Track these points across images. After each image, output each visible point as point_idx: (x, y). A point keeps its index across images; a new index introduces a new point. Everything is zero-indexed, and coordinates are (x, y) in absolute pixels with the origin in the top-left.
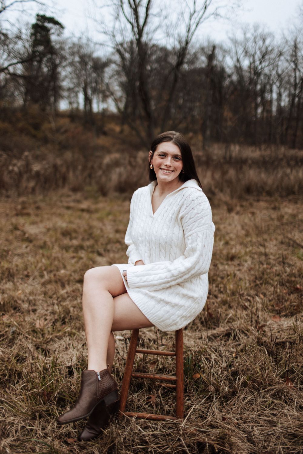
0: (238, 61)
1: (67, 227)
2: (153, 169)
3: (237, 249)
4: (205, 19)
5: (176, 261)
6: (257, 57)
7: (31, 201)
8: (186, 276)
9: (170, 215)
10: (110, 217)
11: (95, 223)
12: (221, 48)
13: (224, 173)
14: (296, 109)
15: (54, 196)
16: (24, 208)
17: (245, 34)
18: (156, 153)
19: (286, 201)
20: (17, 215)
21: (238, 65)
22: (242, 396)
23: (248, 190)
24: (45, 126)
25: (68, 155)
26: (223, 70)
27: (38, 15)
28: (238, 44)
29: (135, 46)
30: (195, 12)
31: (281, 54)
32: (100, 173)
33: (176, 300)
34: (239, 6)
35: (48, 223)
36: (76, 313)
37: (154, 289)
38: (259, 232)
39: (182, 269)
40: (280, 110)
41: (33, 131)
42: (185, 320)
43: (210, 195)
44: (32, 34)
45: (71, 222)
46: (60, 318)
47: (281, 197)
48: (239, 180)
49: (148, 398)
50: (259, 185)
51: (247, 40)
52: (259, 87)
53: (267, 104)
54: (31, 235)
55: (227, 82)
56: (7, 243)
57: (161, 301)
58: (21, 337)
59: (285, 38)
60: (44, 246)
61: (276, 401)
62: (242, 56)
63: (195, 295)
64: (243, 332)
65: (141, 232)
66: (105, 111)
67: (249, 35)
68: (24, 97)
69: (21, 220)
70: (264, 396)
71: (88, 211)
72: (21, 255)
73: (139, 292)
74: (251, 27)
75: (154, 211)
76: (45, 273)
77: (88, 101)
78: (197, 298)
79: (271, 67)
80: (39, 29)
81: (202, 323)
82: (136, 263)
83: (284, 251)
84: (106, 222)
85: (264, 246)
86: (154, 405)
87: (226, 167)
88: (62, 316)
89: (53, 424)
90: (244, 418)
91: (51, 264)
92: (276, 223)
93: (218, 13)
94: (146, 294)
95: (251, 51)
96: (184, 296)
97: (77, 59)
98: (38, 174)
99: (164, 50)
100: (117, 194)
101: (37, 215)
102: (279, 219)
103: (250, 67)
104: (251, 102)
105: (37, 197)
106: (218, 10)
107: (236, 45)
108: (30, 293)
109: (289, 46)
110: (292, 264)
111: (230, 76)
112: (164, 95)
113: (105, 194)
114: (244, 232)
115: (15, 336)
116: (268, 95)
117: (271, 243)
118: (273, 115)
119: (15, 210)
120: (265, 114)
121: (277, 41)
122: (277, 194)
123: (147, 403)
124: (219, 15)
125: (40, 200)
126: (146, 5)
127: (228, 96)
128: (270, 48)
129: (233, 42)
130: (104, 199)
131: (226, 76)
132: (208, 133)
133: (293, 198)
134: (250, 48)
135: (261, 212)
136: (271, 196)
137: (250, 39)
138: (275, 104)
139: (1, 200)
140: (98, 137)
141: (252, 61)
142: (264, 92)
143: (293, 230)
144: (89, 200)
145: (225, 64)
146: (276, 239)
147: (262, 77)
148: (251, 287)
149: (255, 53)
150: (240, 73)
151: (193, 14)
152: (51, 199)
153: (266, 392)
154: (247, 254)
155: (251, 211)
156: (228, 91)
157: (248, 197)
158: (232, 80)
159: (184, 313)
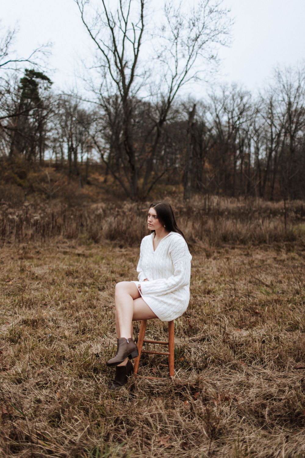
0: (217, 116)
1: (68, 268)
3: (213, 286)
4: (186, 81)
5: (169, 279)
6: (235, 114)
7: (31, 247)
8: (176, 287)
10: (104, 261)
11: (92, 265)
12: (201, 104)
13: (204, 223)
14: (273, 162)
15: (51, 242)
16: (26, 253)
17: (224, 92)
19: (258, 248)
20: (21, 259)
21: (217, 120)
22: (211, 368)
23: (225, 239)
24: (31, 175)
26: (203, 124)
27: (26, 70)
28: (217, 100)
29: (119, 100)
30: (176, 74)
31: (258, 111)
33: (170, 301)
34: (217, 71)
35: (50, 265)
36: (92, 326)
37: (157, 295)
38: (232, 274)
39: (174, 283)
40: (258, 162)
42: (175, 315)
43: (190, 243)
44: (19, 88)
45: (70, 265)
46: (80, 330)
47: (254, 245)
48: (216, 230)
50: (234, 234)
51: (226, 98)
52: (237, 141)
53: (245, 157)
54: (40, 275)
55: (206, 137)
56: (21, 281)
57: (162, 301)
58: (56, 340)
59: (261, 97)
60: (53, 283)
61: (232, 370)
62: (221, 112)
63: (182, 299)
64: (214, 337)
66: (89, 160)
67: (227, 93)
69: (27, 263)
70: (225, 368)
71: (84, 255)
72: (37, 289)
73: (148, 296)
74: (229, 85)
75: (154, 250)
76: (60, 302)
77: (72, 151)
78: (183, 301)
79: (249, 123)
80: (27, 84)
81: (185, 333)
82: (145, 280)
83: (250, 287)
84: (101, 265)
85: (234, 283)
86: (155, 373)
87: (205, 218)
88: (82, 328)
91: (64, 295)
92: (247, 267)
93: (197, 76)
94: (153, 298)
95: (230, 107)
96: (175, 299)
97: (62, 111)
98: (36, 222)
100: (108, 241)
101: (39, 259)
102: (249, 264)
103: (229, 123)
104: (230, 155)
105: (36, 243)
106: (198, 73)
107: (216, 102)
108: (53, 315)
109: (265, 104)
110: (255, 296)
111: (210, 130)
112: (147, 147)
113: (97, 242)
114: (219, 273)
115: (52, 339)
116: (246, 148)
117: (241, 282)
118: (251, 167)
119: (18, 254)
120: (243, 167)
121: (254, 99)
122: (250, 243)
123: (151, 372)
124: (199, 78)
125: (39, 246)
126: (131, 67)
127: (207, 149)
128: (247, 106)
129: (212, 99)
130: (97, 245)
131: (206, 130)
132: (189, 184)
133: (264, 246)
134: (229, 105)
135: (235, 258)
136: (245, 244)
137: (228, 96)
138: (253, 157)
139: (3, 245)
140: (82, 187)
141: (230, 117)
142: (243, 146)
143: (260, 272)
144: (82, 246)
145: (204, 119)
146: (245, 280)
147: (240, 132)
148: (222, 312)
149: (234, 110)
150: (219, 127)
151: (175, 76)
152: (49, 246)
153: (226, 366)
154: (220, 290)
155: (227, 256)
156: (208, 144)
157: (225, 245)
158: (211, 134)
159: (175, 310)
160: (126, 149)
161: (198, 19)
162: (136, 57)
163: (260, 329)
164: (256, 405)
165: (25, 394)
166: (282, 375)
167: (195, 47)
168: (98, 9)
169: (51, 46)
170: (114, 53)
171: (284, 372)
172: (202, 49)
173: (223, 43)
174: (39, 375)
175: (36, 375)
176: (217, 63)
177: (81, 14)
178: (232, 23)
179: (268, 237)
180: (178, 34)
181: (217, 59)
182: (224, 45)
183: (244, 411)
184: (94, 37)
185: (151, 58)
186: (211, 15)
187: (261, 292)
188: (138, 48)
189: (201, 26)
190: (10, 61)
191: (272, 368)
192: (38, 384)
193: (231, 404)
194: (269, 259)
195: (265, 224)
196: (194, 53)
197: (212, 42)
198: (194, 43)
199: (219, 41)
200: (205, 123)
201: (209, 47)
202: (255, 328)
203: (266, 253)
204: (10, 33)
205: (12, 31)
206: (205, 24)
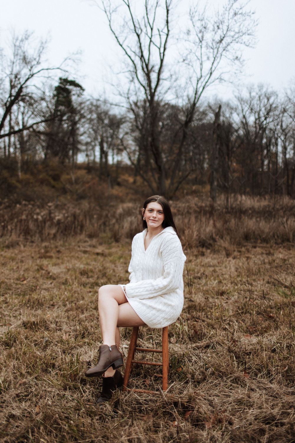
0: (244, 117)
1: (84, 267)
2: (145, 220)
3: (228, 287)
4: (210, 83)
5: (157, 280)
6: (262, 114)
7: (53, 246)
8: (164, 291)
9: (155, 251)
10: (122, 260)
11: (108, 265)
12: (228, 105)
13: (226, 222)
15: (72, 242)
16: (47, 252)
17: (250, 93)
18: (147, 209)
19: (281, 247)
20: (41, 257)
21: (244, 121)
22: (210, 381)
23: (247, 237)
24: (64, 177)
25: (85, 205)
26: (230, 125)
27: (60, 79)
28: (244, 101)
30: (201, 76)
31: (285, 111)
32: (114, 221)
34: (241, 72)
35: (68, 264)
36: (93, 330)
38: (250, 272)
40: (286, 162)
41: (52, 182)
43: (211, 242)
44: (54, 96)
45: (88, 264)
46: (80, 333)
47: (276, 243)
48: (238, 228)
49: (143, 381)
50: (256, 233)
51: (252, 99)
52: (264, 141)
53: (273, 156)
54: (55, 274)
55: (234, 137)
56: (35, 281)
57: (150, 307)
58: (52, 344)
59: (288, 97)
60: (65, 283)
61: (233, 384)
62: (247, 113)
64: (219, 344)
65: (137, 263)
66: (119, 163)
67: (253, 94)
68: (45, 151)
69: (45, 262)
70: (226, 381)
71: (102, 254)
72: (47, 290)
74: (256, 86)
75: (145, 249)
76: (67, 303)
77: (103, 153)
78: (174, 306)
79: (275, 123)
80: (61, 91)
83: (267, 288)
84: (118, 264)
86: (148, 386)
87: (228, 216)
88: (82, 332)
89: (78, 394)
90: (210, 394)
91: (72, 296)
92: (268, 266)
93: (222, 78)
95: (256, 108)
97: (95, 116)
98: (59, 222)
99: (174, 107)
100: (128, 240)
101: (58, 258)
102: (270, 263)
103: (255, 123)
104: (257, 155)
105: (58, 242)
106: (222, 75)
107: (242, 103)
108: (56, 317)
109: (292, 103)
110: (271, 298)
111: (237, 131)
112: (174, 149)
113: (117, 240)
114: (236, 273)
115: (48, 344)
116: (273, 147)
117: (259, 282)
118: (278, 166)
119: (39, 253)
120: (271, 166)
121: (280, 100)
122: (272, 241)
123: (143, 384)
124: (223, 80)
125: (61, 245)
126: (157, 71)
127: (235, 149)
128: (274, 106)
129: (239, 100)
130: (117, 244)
131: (233, 130)
132: (216, 183)
133: (287, 245)
134: (256, 105)
135: (256, 257)
136: (267, 243)
137: (254, 97)
138: (280, 156)
139: (26, 245)
140: (112, 187)
141: (257, 117)
142: (270, 145)
143: (281, 272)
144: (103, 245)
145: (231, 120)
146: (264, 280)
147: (267, 132)
148: (233, 315)
149: (260, 110)
150: (246, 128)
151: (200, 79)
152: (70, 245)
153: (227, 379)
154: (235, 291)
155: (247, 255)
156: (235, 144)
157: (246, 244)
158: (239, 134)
159: (166, 316)
160: (152, 151)
161: (222, 22)
162: (162, 61)
163: (271, 335)
164: (254, 430)
165: (3, 407)
166: (290, 391)
167: (219, 49)
168: (125, 17)
169: (81, 53)
170: (141, 59)
171: (293, 388)
172: (227, 51)
173: (247, 44)
174: (20, 385)
175: (18, 386)
176: (241, 64)
177: (109, 22)
178: (256, 24)
179: (291, 236)
180: (203, 37)
181: (241, 60)
182: (248, 46)
183: (239, 437)
184: (121, 43)
185: (176, 61)
186: (235, 18)
187: (279, 294)
188: (164, 53)
189: (225, 28)
190: (43, 69)
191: (279, 383)
192: (18, 395)
193: (224, 428)
194: (291, 258)
195: (289, 222)
196: (219, 55)
197: (236, 44)
198: (218, 45)
199: (243, 42)
200: (232, 123)
201: (234, 49)
202: (266, 335)
203: (289, 251)
204: (42, 43)
205: (44, 41)
206: (230, 26)
